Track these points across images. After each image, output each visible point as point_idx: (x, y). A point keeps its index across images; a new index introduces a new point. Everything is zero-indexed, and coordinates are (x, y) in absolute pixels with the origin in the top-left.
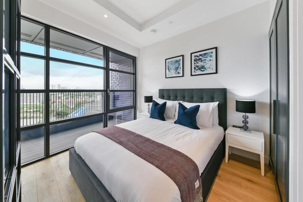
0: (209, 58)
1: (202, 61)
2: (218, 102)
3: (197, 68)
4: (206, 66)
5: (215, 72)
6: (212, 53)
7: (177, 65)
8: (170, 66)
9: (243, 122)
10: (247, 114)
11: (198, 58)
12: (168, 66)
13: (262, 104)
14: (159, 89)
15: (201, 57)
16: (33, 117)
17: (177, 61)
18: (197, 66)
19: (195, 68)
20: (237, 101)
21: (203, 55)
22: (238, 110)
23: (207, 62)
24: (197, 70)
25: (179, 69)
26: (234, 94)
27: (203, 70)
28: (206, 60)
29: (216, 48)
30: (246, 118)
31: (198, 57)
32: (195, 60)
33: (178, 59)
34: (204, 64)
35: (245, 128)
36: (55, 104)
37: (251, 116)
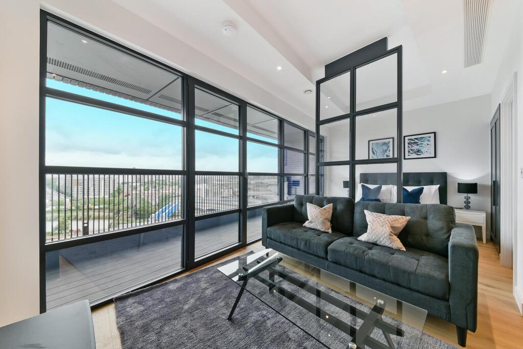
0: (426, 142)
1: (418, 145)
2: (439, 186)
3: (411, 152)
4: (422, 150)
5: (434, 156)
6: (430, 137)
7: (385, 148)
8: (375, 148)
9: (465, 202)
10: (470, 195)
11: (413, 142)
12: (372, 149)
13: (484, 187)
14: (361, 174)
15: (416, 141)
16: (99, 218)
17: (385, 144)
18: (412, 150)
19: (409, 152)
20: (458, 184)
21: (419, 139)
22: (459, 191)
23: (423, 146)
24: (412, 153)
25: (388, 151)
26: (454, 178)
27: (419, 153)
28: (422, 144)
29: (435, 133)
30: (468, 198)
31: (413, 140)
32: (409, 144)
33: (386, 141)
34: (421, 148)
35: (467, 207)
36: (130, 197)
37: (472, 197)
